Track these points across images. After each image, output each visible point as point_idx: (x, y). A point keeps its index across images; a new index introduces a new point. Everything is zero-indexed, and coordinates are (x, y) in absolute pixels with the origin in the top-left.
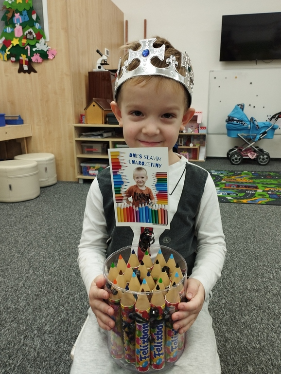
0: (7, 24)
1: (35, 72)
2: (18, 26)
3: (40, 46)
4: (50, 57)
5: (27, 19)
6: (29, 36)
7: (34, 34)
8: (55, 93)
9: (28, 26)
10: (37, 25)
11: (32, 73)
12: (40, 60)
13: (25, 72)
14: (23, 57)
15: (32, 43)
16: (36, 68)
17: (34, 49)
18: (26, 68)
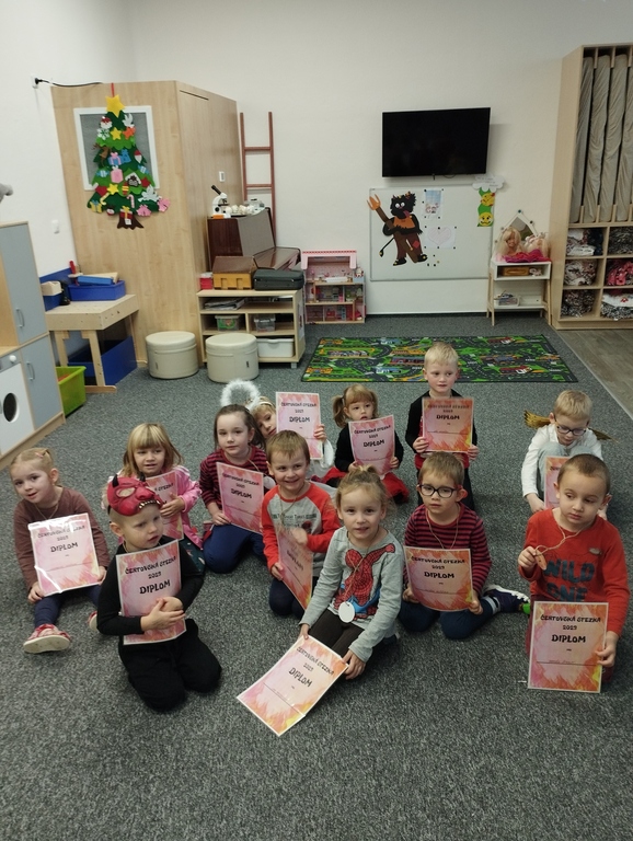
0: (101, 167)
1: (142, 227)
2: (116, 169)
3: (148, 195)
4: (162, 209)
5: (128, 160)
6: (131, 182)
7: (138, 179)
8: (170, 254)
9: (129, 170)
10: (143, 170)
11: (137, 228)
12: (148, 212)
13: (127, 227)
14: (126, 210)
15: (137, 192)
16: (142, 223)
18: (128, 222)
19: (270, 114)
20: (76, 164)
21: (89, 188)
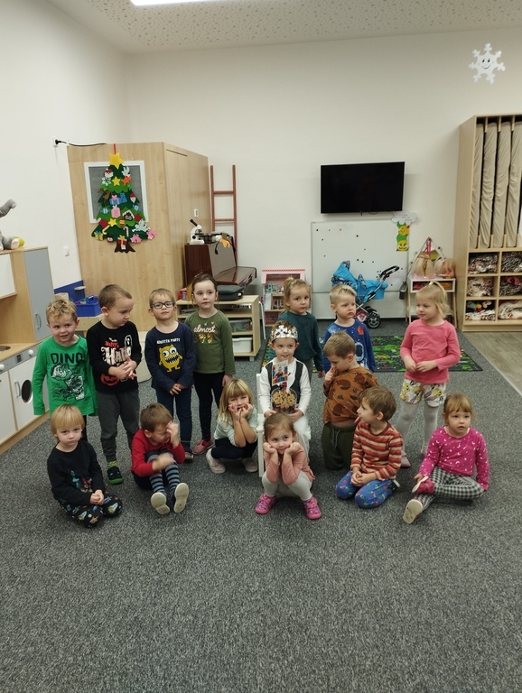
0: (104, 206)
1: (134, 251)
2: (115, 208)
3: (140, 227)
4: (150, 237)
5: (125, 200)
6: (127, 217)
7: (132, 215)
8: (155, 271)
9: (126, 208)
10: (136, 208)
11: (130, 252)
12: (139, 240)
13: (122, 251)
14: (122, 238)
15: (131, 224)
16: (134, 248)
17: (133, 231)
18: (123, 247)
19: (234, 167)
20: (84, 204)
21: (93, 221)
